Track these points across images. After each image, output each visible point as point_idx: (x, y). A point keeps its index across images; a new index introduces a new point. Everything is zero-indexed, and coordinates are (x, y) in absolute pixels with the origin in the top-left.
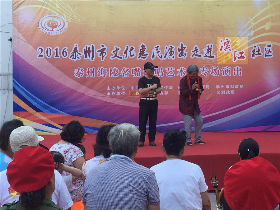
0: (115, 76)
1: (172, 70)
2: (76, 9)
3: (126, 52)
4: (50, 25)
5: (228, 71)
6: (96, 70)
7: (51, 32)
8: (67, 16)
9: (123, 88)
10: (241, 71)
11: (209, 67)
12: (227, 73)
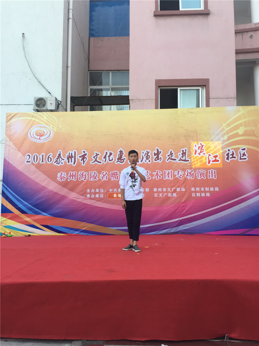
0: (95, 179)
1: (149, 173)
2: (61, 119)
3: (105, 157)
4: (38, 134)
5: (203, 174)
6: (77, 174)
7: (38, 140)
8: (54, 126)
9: (102, 191)
10: (216, 174)
11: (184, 170)
12: (202, 176)
